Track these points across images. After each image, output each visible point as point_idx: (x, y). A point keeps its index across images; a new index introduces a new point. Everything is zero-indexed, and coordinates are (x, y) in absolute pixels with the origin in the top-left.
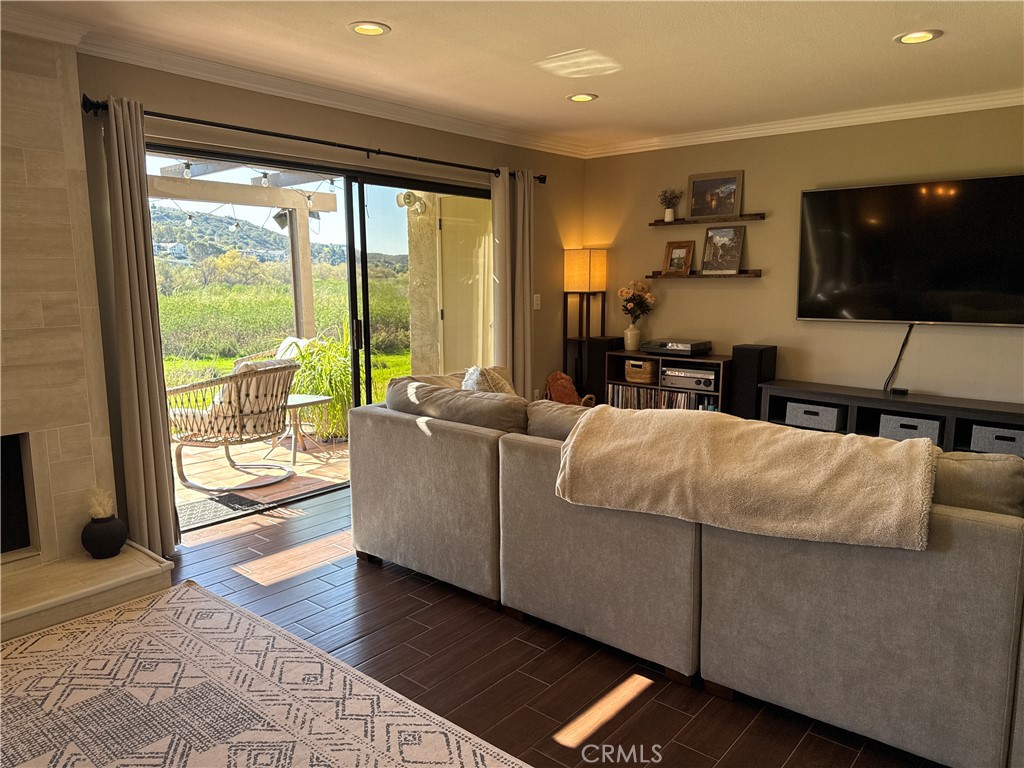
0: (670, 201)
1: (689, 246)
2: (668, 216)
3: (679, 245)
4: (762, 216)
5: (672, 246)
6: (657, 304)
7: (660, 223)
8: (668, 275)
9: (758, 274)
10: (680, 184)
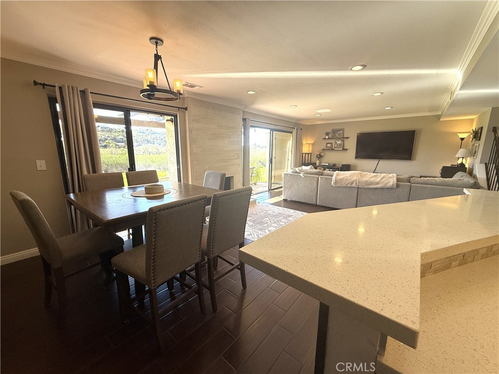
0: (327, 134)
1: (331, 144)
2: (327, 137)
3: (329, 143)
4: (348, 138)
5: (327, 143)
6: (324, 156)
7: (325, 139)
8: (327, 150)
9: (347, 150)
10: (330, 131)
